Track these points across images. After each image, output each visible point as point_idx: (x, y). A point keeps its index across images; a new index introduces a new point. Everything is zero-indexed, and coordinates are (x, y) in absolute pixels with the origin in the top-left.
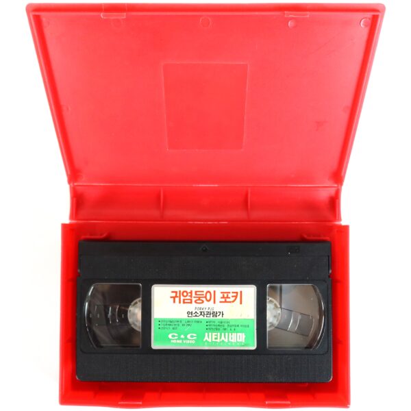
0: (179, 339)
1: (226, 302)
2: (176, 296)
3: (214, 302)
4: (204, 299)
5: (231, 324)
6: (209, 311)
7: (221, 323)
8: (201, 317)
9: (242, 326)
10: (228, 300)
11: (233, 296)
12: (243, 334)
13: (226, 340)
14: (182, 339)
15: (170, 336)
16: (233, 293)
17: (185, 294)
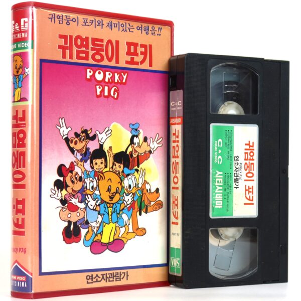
0: (218, 149)
1: (246, 190)
2: (250, 146)
3: (245, 180)
4: (248, 171)
5: (230, 195)
6: (239, 176)
7: (230, 187)
8: (234, 169)
9: (228, 205)
10: (247, 192)
11: (250, 196)
12: (221, 207)
13: (217, 191)
14: (218, 151)
15: (220, 140)
16: (253, 197)
17: (252, 154)
